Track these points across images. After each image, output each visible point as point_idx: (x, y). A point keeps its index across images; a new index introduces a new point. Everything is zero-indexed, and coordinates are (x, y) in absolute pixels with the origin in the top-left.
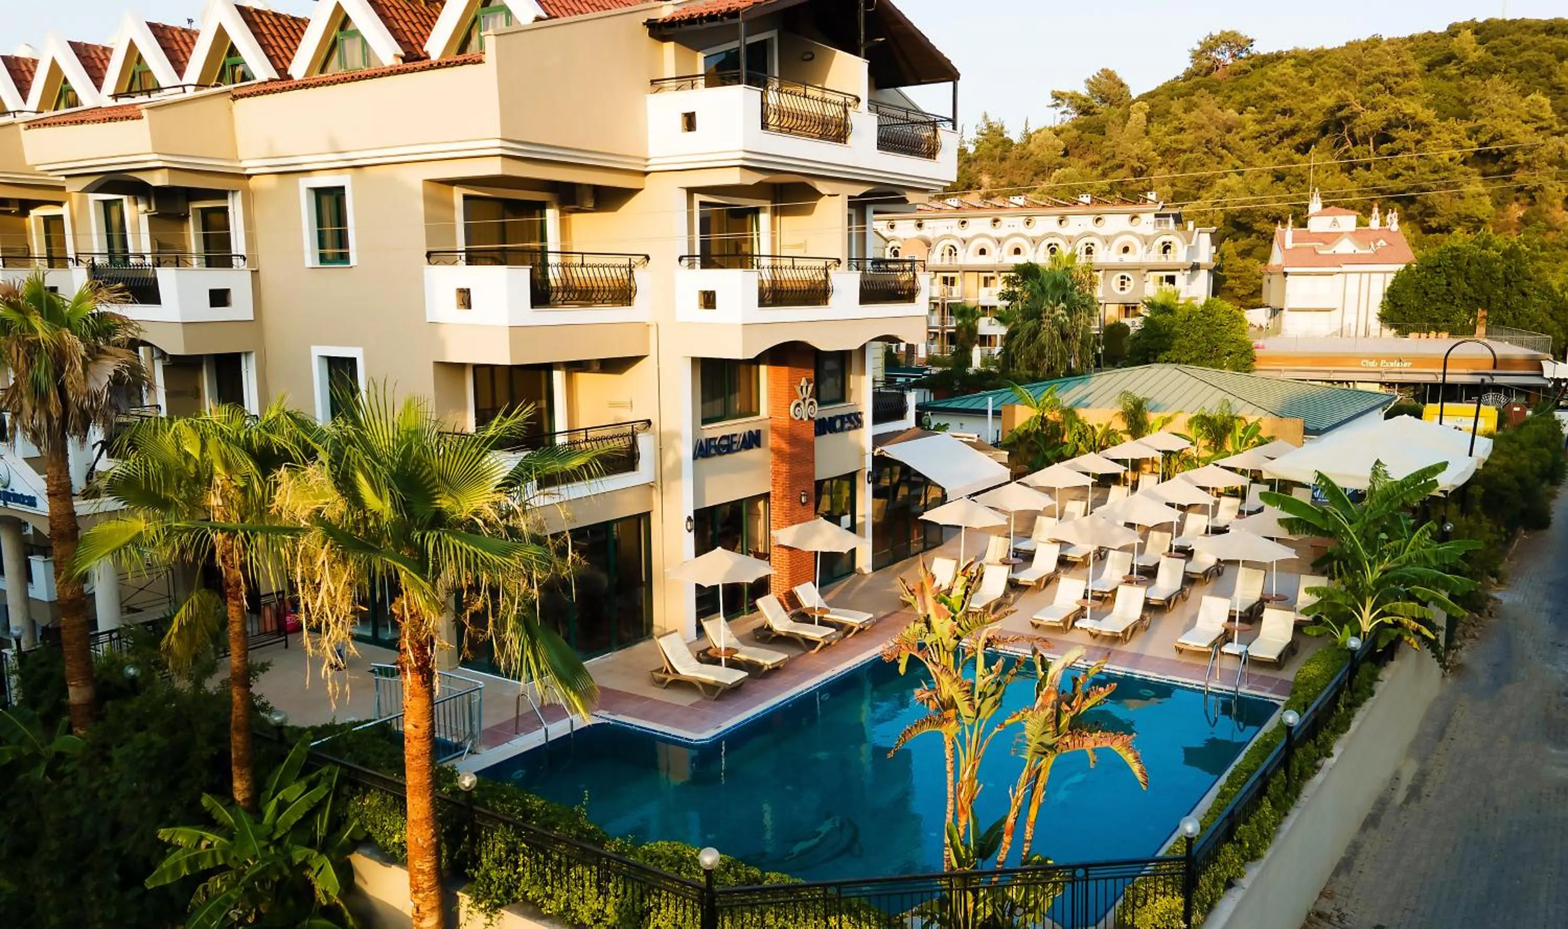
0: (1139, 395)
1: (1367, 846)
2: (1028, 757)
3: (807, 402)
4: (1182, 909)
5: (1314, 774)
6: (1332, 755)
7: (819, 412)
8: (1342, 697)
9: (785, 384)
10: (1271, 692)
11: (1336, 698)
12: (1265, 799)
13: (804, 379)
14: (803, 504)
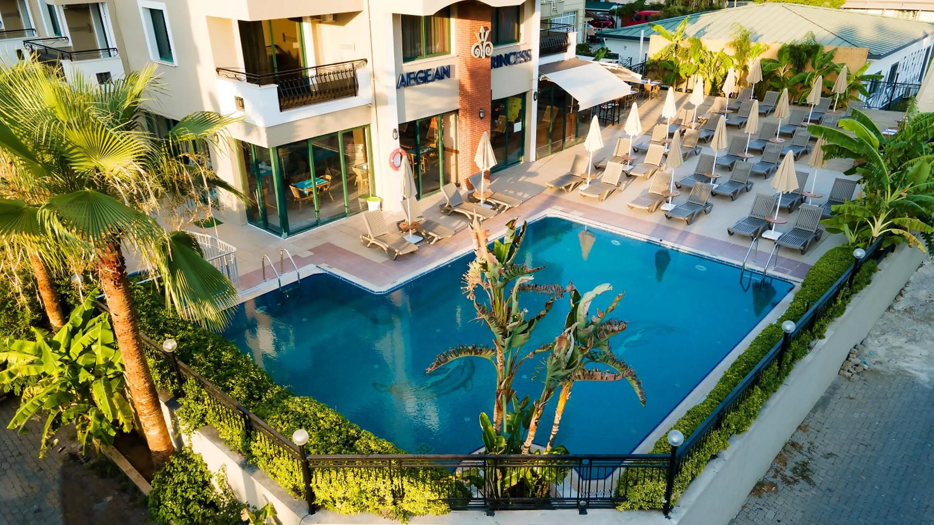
0: (747, 28)
1: (844, 387)
2: (546, 383)
3: (485, 44)
4: (664, 491)
5: (806, 353)
6: (824, 337)
7: (492, 51)
8: (842, 292)
9: (468, 30)
10: (791, 274)
11: (837, 294)
12: (757, 387)
13: (482, 28)
14: (482, 118)
